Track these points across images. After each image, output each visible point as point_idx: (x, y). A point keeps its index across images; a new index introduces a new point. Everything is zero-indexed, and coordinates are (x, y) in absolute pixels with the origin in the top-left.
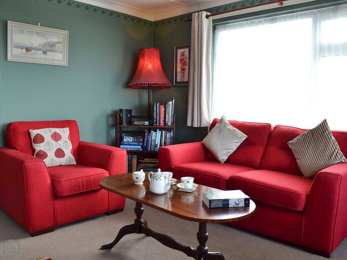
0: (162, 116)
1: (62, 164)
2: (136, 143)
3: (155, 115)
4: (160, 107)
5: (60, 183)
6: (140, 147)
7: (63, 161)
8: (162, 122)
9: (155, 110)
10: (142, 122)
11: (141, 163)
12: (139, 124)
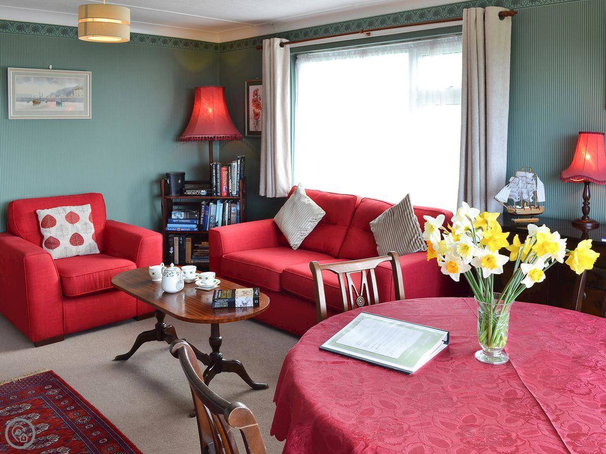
0: (225, 183)
1: (80, 254)
2: (189, 221)
3: (214, 181)
4: (221, 170)
5: (70, 279)
6: (195, 226)
7: (81, 250)
8: (224, 190)
9: (214, 174)
10: (197, 191)
11: (197, 248)
12: (193, 193)
